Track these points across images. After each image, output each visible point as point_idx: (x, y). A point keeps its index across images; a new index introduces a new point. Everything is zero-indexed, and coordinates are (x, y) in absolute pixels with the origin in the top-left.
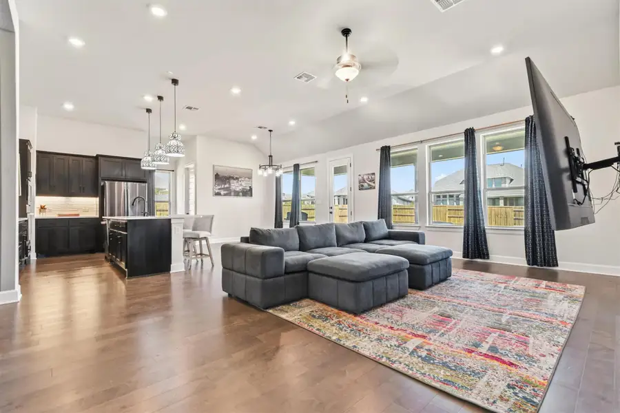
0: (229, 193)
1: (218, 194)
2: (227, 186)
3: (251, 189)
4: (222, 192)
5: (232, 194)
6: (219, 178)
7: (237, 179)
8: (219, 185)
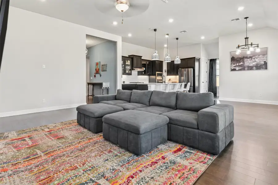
0: (243, 68)
1: (234, 70)
2: (242, 63)
3: (266, 64)
4: (237, 69)
5: (246, 68)
6: (234, 59)
7: (251, 57)
8: (234, 64)
